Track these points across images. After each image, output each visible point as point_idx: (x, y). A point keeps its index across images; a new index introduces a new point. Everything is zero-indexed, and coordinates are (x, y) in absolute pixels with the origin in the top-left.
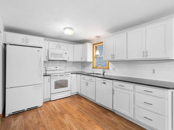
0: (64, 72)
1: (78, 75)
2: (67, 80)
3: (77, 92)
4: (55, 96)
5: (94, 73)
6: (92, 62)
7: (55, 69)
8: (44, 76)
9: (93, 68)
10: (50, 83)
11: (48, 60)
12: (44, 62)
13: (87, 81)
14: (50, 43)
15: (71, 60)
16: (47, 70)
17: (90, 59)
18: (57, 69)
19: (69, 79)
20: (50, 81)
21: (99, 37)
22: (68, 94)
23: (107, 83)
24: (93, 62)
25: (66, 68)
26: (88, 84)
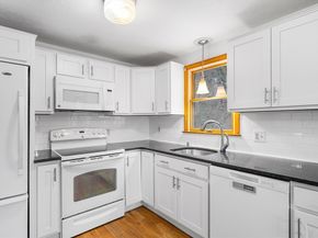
0: (103, 143)
1: (145, 153)
2: (115, 170)
3: (142, 202)
4: (76, 224)
5: (191, 145)
6: (181, 116)
7: (79, 136)
8: (35, 162)
9: (185, 132)
10: (57, 183)
11: (56, 110)
13: (177, 175)
14: (61, 56)
15: (124, 110)
16: (53, 139)
18: (86, 135)
19: (119, 166)
20: (57, 177)
21: (207, 42)
22: (117, 211)
23: (258, 189)
24: (185, 116)
25: (111, 132)
26: (181, 184)
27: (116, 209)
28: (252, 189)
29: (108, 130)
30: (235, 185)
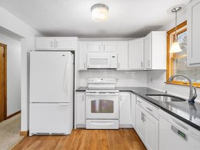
0: (113, 86)
2: (113, 102)
6: (165, 70)
8: (77, 91)
9: (167, 83)
10: (84, 102)
16: (89, 82)
17: (159, 63)
18: (103, 81)
20: (84, 99)
21: (180, 8)
22: (114, 125)
24: (167, 71)
27: (112, 124)
28: (184, 136)
29: (117, 80)
30: (173, 128)
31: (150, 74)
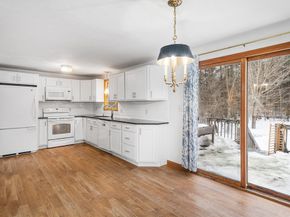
2: (70, 124)
3: (84, 140)
6: (103, 102)
11: (46, 100)
12: (40, 102)
14: (48, 79)
15: (76, 99)
17: (99, 99)
18: (59, 111)
31: (95, 105)
